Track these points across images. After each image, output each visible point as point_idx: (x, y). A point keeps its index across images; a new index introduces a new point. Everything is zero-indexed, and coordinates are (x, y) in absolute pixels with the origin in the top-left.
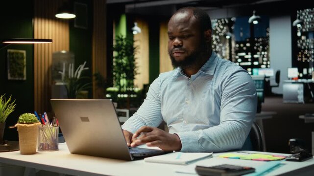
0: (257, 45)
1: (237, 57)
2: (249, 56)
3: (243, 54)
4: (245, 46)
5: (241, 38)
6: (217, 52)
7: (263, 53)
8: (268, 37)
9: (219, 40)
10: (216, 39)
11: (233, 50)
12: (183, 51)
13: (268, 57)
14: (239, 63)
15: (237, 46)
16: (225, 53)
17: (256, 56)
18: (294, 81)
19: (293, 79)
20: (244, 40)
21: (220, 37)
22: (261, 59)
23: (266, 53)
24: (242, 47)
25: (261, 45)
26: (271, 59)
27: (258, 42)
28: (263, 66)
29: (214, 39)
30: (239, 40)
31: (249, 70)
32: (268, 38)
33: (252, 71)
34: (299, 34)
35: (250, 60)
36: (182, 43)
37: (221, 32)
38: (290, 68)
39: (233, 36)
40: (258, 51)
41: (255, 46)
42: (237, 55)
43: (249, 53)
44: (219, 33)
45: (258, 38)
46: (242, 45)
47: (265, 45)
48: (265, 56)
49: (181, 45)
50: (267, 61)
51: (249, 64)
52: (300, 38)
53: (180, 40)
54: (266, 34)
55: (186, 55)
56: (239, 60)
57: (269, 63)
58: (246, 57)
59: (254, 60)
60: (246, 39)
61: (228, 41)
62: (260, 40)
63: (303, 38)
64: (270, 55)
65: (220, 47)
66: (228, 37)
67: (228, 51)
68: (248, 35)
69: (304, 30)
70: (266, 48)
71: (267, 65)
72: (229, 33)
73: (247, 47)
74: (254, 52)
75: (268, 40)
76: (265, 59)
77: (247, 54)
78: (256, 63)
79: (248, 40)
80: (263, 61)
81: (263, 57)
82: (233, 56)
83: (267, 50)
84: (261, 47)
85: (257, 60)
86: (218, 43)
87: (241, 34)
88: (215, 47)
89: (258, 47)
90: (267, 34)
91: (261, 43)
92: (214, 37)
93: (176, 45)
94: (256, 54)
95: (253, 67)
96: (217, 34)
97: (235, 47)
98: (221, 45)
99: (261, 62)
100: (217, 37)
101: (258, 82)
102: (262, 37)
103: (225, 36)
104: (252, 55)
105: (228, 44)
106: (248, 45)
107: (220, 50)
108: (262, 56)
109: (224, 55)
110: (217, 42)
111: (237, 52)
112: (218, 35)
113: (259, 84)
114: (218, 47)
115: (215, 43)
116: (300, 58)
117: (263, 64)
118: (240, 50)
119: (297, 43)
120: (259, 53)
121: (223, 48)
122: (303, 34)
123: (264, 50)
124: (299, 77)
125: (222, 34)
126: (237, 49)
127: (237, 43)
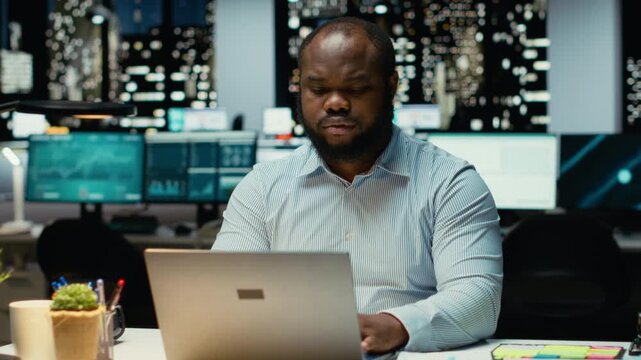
0: (181, 45)
1: (125, 78)
2: (158, 76)
3: (142, 70)
4: (146, 47)
5: (138, 25)
6: (66, 62)
7: (197, 69)
8: (211, 26)
9: (72, 30)
10: (64, 27)
11: (113, 58)
12: (350, 124)
13: (210, 79)
14: (132, 93)
15: (126, 46)
16: (92, 67)
17: (177, 77)
18: (280, 142)
19: (277, 137)
20: (143, 30)
21: (76, 20)
22: (191, 86)
23: (206, 69)
24: (140, 52)
25: (191, 47)
26: (219, 85)
27: (185, 40)
28: (197, 105)
29: (58, 25)
30: (130, 30)
31: (160, 113)
32: (208, 29)
33: (166, 117)
34: (294, 23)
35: (161, 87)
36: (350, 106)
37: (78, 7)
38: (268, 107)
39: (114, 20)
40: (184, 63)
41: (175, 48)
42: (124, 72)
43: (160, 69)
44: (73, 8)
45: (184, 28)
46: (138, 46)
47: (203, 48)
48: (204, 77)
49: (347, 108)
50: (208, 91)
51: (159, 97)
52: (295, 33)
53: (346, 99)
54: (204, 19)
55: (356, 131)
56: (132, 87)
57: (213, 96)
58: (151, 78)
59: (171, 86)
60: (150, 29)
61: (97, 32)
62: (190, 33)
63: (305, 32)
64: (218, 75)
65: (76, 49)
66: (98, 20)
67: (98, 61)
68: (157, 18)
69: (307, 13)
70: (205, 57)
71: (208, 101)
72: (101, 9)
73: (154, 52)
74: (173, 66)
75: (211, 34)
76: (203, 86)
77: (153, 71)
78: (178, 96)
79: (155, 32)
80: (198, 91)
81: (199, 80)
82: (113, 76)
83: (209, 62)
84: (192, 53)
85: (180, 86)
86: (71, 36)
87: (138, 16)
88: (62, 48)
89: (184, 52)
90: (209, 19)
91: (192, 42)
92: (58, 20)
93: (335, 108)
94: (178, 70)
95: (167, 104)
96: (65, 13)
97: (119, 51)
98: (78, 42)
99: (191, 92)
100: (68, 20)
101: (237, 151)
102: (194, 26)
103: (90, 15)
104: (168, 74)
105: (97, 42)
106: (156, 45)
107: (75, 56)
108: (194, 78)
109: (87, 70)
110: (67, 34)
111: (124, 64)
112: (69, 13)
113: (241, 156)
114: (69, 49)
115: (61, 35)
116: (296, 84)
117: (196, 99)
118: (134, 59)
119: (288, 47)
120: (185, 69)
121: (86, 52)
122: (304, 22)
123: (199, 61)
124: (293, 134)
125: (80, 13)
126: (125, 56)
127: (123, 38)
